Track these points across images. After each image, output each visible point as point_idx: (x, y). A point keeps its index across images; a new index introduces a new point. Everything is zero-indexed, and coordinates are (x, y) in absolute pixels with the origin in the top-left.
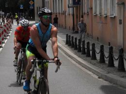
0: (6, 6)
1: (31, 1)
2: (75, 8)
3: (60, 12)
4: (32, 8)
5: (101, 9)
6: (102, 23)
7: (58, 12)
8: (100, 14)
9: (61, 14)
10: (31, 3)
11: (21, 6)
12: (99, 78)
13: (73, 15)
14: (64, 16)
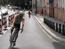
0: (19, 4)
1: (30, 1)
2: (50, 4)
3: (44, 6)
4: (31, 4)
5: (61, 5)
6: (62, 12)
7: (43, 6)
8: (61, 7)
9: (44, 8)
10: (30, 2)
11: (26, 4)
12: (52, 39)
13: (50, 8)
14: (45, 8)
